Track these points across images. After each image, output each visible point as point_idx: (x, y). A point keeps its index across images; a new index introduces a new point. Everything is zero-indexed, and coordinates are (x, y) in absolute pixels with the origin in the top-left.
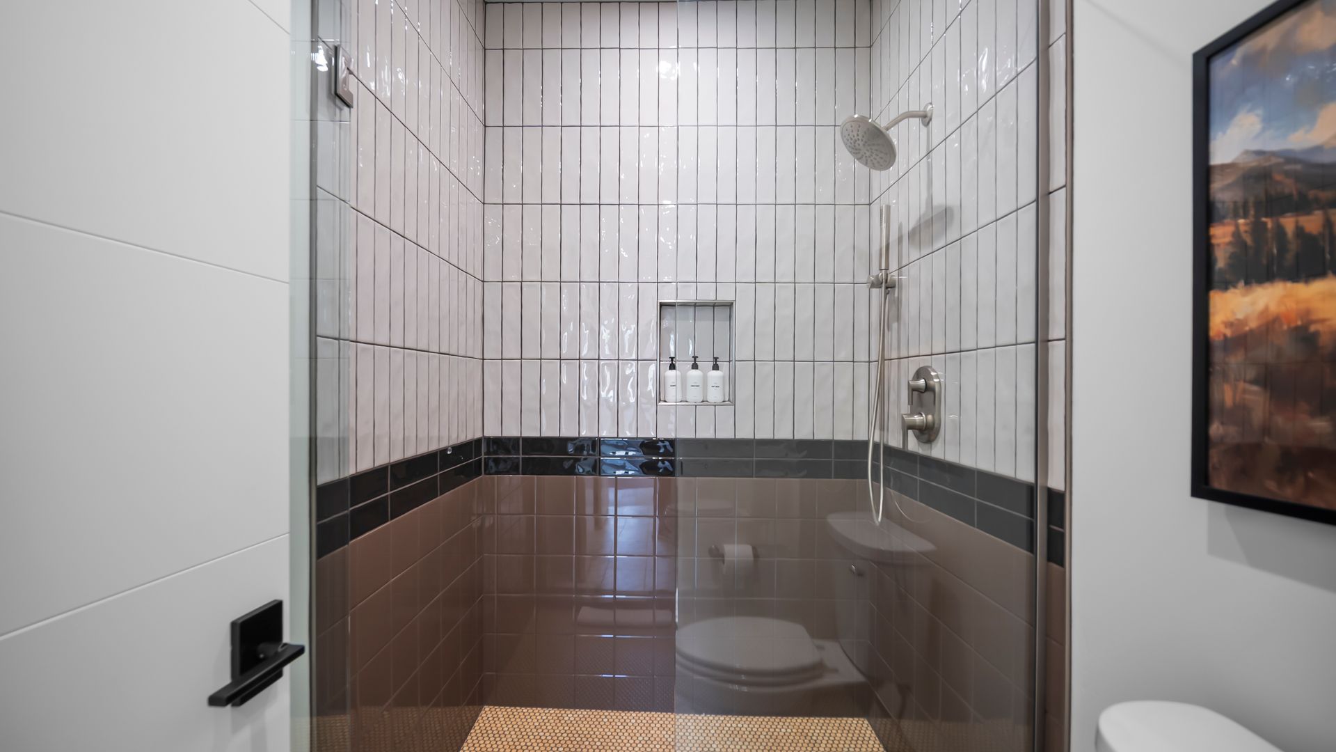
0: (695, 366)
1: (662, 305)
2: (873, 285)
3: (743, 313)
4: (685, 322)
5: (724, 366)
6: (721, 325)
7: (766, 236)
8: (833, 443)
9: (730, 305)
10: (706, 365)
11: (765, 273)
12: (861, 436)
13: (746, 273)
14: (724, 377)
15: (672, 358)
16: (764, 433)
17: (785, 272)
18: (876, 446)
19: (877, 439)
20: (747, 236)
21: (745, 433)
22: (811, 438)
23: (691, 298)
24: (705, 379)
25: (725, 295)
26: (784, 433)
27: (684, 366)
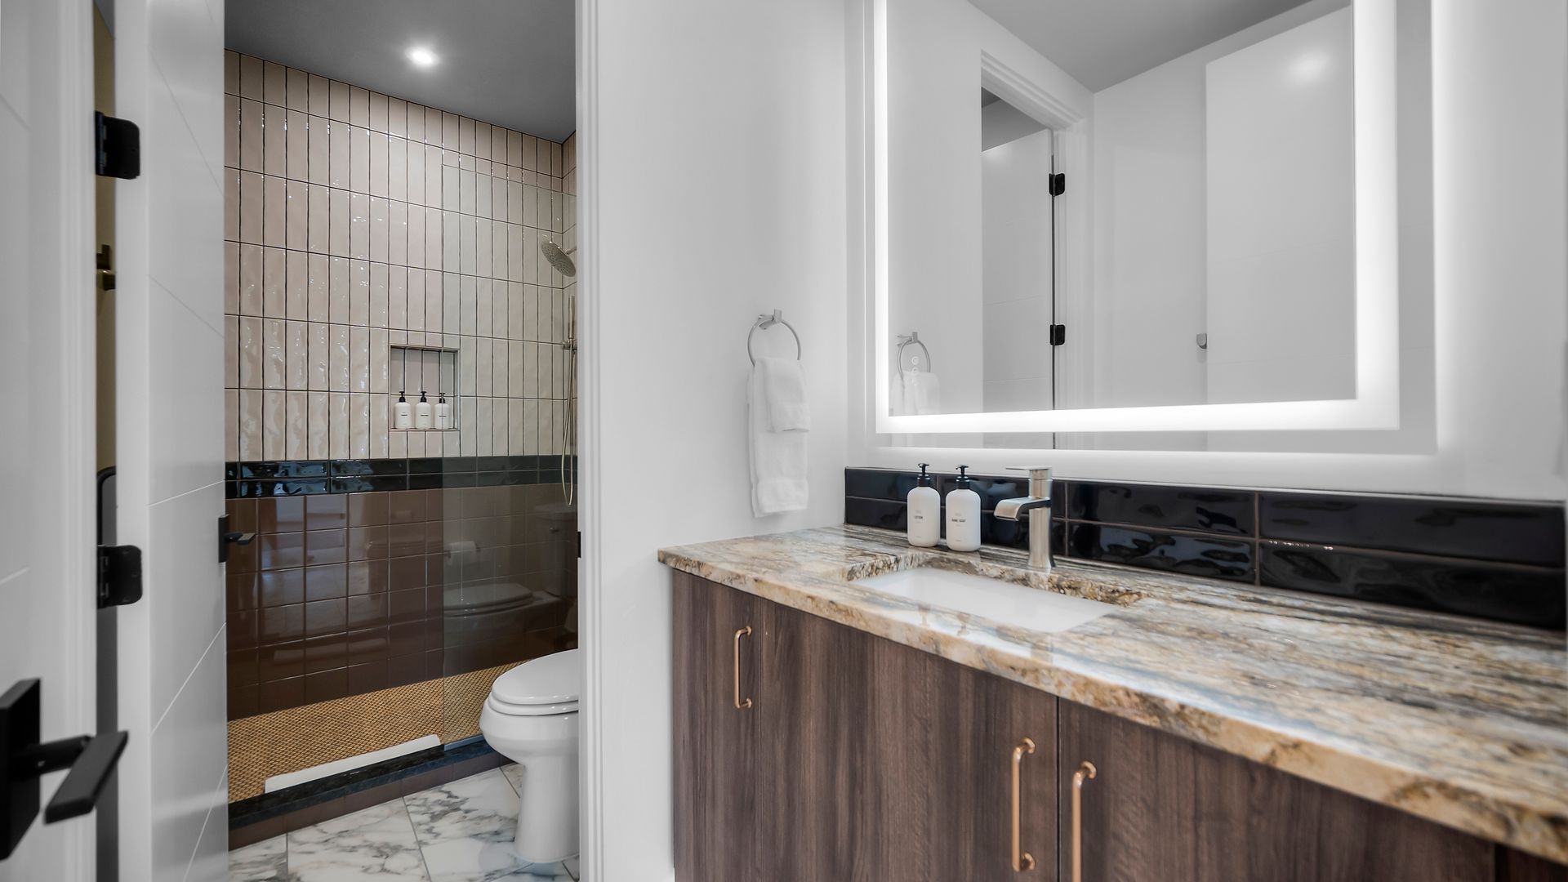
0: (423, 400)
1: (392, 347)
2: (564, 348)
3: (466, 359)
4: (413, 363)
5: (450, 400)
6: (447, 367)
7: (485, 301)
8: (538, 459)
9: (455, 352)
10: (432, 399)
11: (484, 328)
12: (557, 453)
13: (468, 327)
14: (450, 409)
15: (402, 393)
16: (485, 452)
17: (500, 329)
18: (567, 458)
19: (568, 453)
20: (469, 299)
21: (468, 452)
22: (522, 454)
23: (421, 344)
24: (433, 411)
25: (450, 344)
26: (501, 451)
27: (413, 400)
